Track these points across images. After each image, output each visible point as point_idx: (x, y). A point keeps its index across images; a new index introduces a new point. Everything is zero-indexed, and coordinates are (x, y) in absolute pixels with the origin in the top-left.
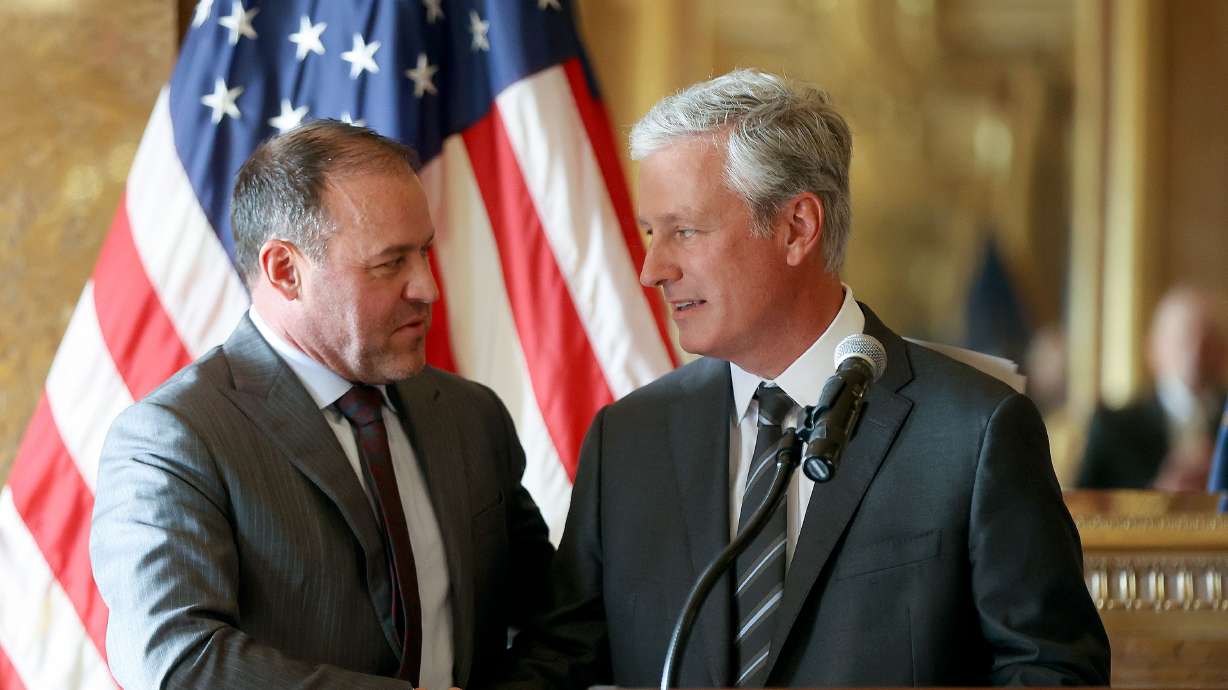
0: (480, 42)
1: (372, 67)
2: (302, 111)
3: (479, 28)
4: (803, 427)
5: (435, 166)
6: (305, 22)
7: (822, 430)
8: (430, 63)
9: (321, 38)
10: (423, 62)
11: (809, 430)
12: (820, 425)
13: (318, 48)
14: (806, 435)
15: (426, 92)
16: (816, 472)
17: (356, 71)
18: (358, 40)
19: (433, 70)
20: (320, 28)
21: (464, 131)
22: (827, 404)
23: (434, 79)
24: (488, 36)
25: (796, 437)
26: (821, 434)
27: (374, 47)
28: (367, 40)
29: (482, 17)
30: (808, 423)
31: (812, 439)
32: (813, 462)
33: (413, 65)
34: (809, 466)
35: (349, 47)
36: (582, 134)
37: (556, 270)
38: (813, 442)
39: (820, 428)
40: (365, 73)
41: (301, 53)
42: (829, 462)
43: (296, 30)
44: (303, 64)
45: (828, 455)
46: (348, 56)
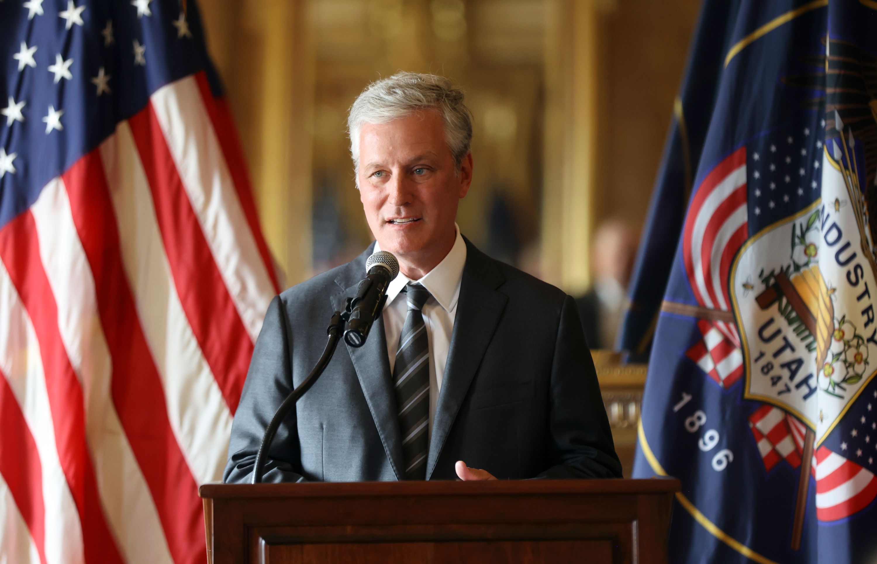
0: (139, 59)
1: (68, 75)
2: (21, 105)
3: (139, 50)
4: (345, 311)
5: (110, 141)
6: (23, 46)
7: (358, 313)
8: (106, 73)
9: (34, 56)
10: (102, 73)
11: (349, 313)
12: (356, 309)
13: (32, 62)
14: (347, 316)
15: (104, 92)
16: (354, 341)
17: (57, 78)
18: (59, 59)
19: (107, 79)
20: (33, 50)
21: (129, 117)
22: (361, 296)
23: (109, 83)
24: (145, 55)
25: (341, 317)
26: (357, 316)
27: (69, 63)
28: (65, 59)
29: (141, 44)
30: (348, 309)
31: (350, 319)
32: (351, 334)
33: (96, 75)
34: (349, 337)
35: (53, 62)
36: (207, 120)
37: (190, 209)
38: (351, 321)
39: (356, 312)
40: (63, 79)
41: (21, 66)
42: (361, 334)
43: (18, 50)
44: (22, 74)
45: (360, 330)
46: (53, 69)
